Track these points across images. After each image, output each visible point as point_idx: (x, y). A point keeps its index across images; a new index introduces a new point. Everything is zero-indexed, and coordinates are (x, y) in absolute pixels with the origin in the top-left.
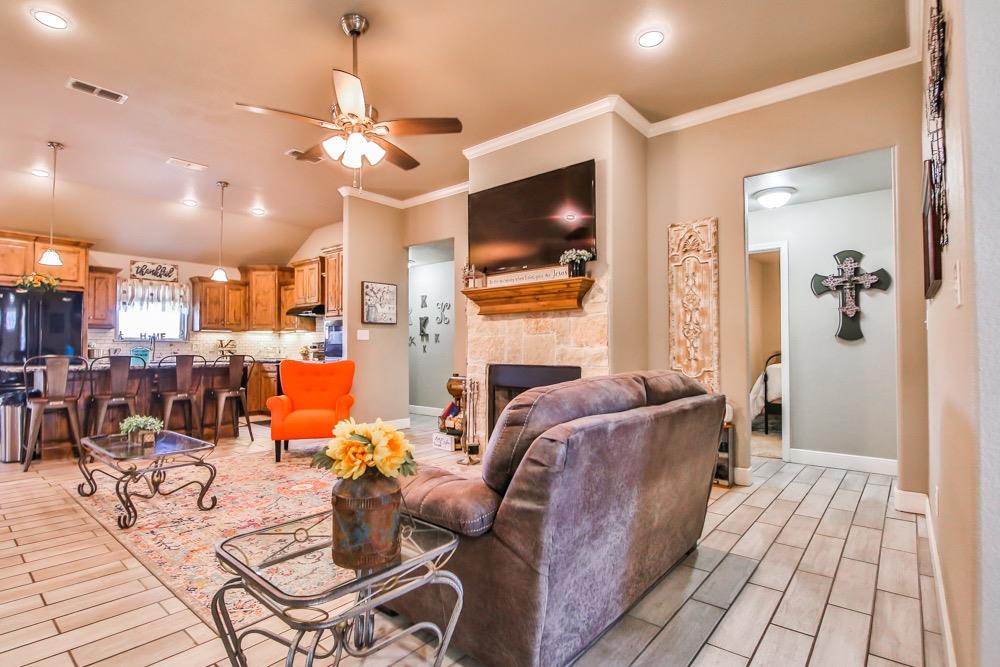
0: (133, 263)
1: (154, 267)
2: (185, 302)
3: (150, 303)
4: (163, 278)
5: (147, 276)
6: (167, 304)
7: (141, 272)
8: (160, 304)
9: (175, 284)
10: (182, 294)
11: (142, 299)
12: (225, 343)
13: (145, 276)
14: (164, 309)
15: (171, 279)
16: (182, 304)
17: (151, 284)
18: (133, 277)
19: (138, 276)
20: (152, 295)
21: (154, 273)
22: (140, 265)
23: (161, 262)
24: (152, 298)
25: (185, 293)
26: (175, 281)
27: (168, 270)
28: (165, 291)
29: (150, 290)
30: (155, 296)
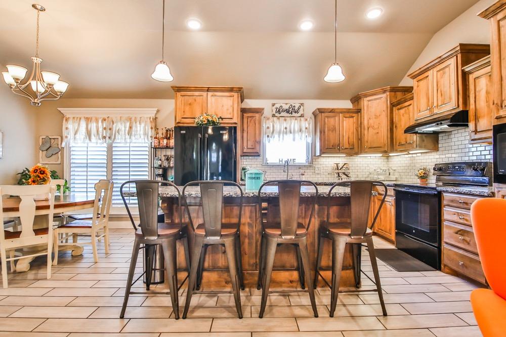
0: (273, 105)
1: (286, 107)
2: (309, 132)
3: (285, 135)
4: (294, 114)
5: (283, 114)
6: (297, 135)
7: (279, 112)
8: (291, 135)
9: (302, 118)
10: (307, 126)
11: (279, 133)
12: (340, 166)
13: (281, 115)
14: (294, 140)
15: (299, 114)
16: (307, 134)
17: (285, 120)
18: (274, 116)
19: (277, 115)
20: (286, 128)
21: (287, 111)
22: (278, 106)
23: (292, 102)
24: (287, 131)
25: (309, 124)
26: (302, 116)
27: (296, 108)
28: (294, 124)
29: (285, 125)
30: (288, 129)
